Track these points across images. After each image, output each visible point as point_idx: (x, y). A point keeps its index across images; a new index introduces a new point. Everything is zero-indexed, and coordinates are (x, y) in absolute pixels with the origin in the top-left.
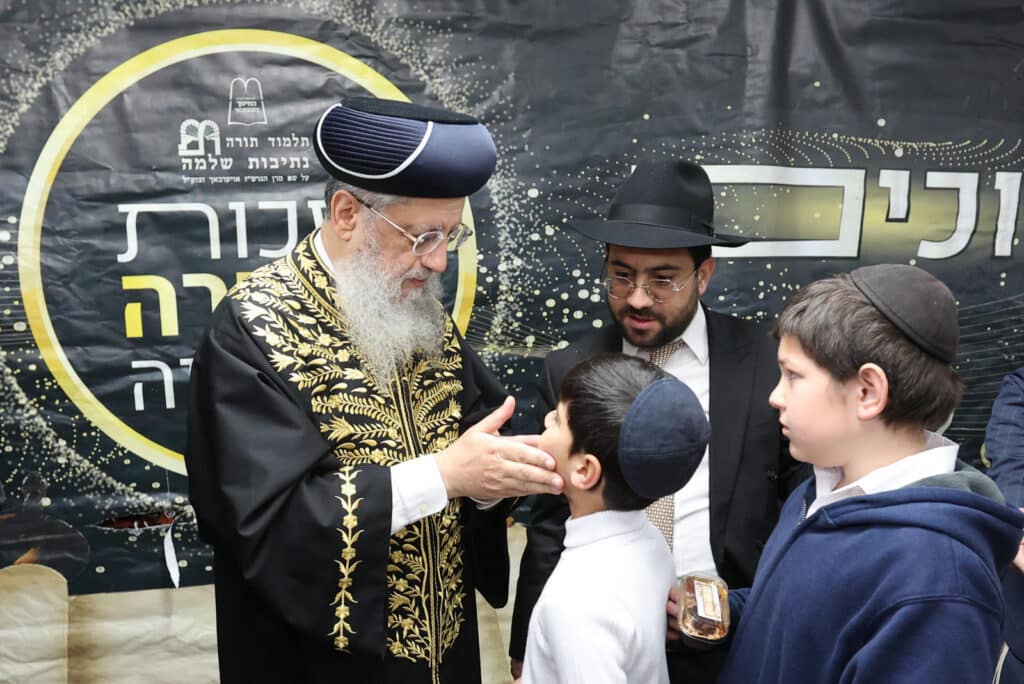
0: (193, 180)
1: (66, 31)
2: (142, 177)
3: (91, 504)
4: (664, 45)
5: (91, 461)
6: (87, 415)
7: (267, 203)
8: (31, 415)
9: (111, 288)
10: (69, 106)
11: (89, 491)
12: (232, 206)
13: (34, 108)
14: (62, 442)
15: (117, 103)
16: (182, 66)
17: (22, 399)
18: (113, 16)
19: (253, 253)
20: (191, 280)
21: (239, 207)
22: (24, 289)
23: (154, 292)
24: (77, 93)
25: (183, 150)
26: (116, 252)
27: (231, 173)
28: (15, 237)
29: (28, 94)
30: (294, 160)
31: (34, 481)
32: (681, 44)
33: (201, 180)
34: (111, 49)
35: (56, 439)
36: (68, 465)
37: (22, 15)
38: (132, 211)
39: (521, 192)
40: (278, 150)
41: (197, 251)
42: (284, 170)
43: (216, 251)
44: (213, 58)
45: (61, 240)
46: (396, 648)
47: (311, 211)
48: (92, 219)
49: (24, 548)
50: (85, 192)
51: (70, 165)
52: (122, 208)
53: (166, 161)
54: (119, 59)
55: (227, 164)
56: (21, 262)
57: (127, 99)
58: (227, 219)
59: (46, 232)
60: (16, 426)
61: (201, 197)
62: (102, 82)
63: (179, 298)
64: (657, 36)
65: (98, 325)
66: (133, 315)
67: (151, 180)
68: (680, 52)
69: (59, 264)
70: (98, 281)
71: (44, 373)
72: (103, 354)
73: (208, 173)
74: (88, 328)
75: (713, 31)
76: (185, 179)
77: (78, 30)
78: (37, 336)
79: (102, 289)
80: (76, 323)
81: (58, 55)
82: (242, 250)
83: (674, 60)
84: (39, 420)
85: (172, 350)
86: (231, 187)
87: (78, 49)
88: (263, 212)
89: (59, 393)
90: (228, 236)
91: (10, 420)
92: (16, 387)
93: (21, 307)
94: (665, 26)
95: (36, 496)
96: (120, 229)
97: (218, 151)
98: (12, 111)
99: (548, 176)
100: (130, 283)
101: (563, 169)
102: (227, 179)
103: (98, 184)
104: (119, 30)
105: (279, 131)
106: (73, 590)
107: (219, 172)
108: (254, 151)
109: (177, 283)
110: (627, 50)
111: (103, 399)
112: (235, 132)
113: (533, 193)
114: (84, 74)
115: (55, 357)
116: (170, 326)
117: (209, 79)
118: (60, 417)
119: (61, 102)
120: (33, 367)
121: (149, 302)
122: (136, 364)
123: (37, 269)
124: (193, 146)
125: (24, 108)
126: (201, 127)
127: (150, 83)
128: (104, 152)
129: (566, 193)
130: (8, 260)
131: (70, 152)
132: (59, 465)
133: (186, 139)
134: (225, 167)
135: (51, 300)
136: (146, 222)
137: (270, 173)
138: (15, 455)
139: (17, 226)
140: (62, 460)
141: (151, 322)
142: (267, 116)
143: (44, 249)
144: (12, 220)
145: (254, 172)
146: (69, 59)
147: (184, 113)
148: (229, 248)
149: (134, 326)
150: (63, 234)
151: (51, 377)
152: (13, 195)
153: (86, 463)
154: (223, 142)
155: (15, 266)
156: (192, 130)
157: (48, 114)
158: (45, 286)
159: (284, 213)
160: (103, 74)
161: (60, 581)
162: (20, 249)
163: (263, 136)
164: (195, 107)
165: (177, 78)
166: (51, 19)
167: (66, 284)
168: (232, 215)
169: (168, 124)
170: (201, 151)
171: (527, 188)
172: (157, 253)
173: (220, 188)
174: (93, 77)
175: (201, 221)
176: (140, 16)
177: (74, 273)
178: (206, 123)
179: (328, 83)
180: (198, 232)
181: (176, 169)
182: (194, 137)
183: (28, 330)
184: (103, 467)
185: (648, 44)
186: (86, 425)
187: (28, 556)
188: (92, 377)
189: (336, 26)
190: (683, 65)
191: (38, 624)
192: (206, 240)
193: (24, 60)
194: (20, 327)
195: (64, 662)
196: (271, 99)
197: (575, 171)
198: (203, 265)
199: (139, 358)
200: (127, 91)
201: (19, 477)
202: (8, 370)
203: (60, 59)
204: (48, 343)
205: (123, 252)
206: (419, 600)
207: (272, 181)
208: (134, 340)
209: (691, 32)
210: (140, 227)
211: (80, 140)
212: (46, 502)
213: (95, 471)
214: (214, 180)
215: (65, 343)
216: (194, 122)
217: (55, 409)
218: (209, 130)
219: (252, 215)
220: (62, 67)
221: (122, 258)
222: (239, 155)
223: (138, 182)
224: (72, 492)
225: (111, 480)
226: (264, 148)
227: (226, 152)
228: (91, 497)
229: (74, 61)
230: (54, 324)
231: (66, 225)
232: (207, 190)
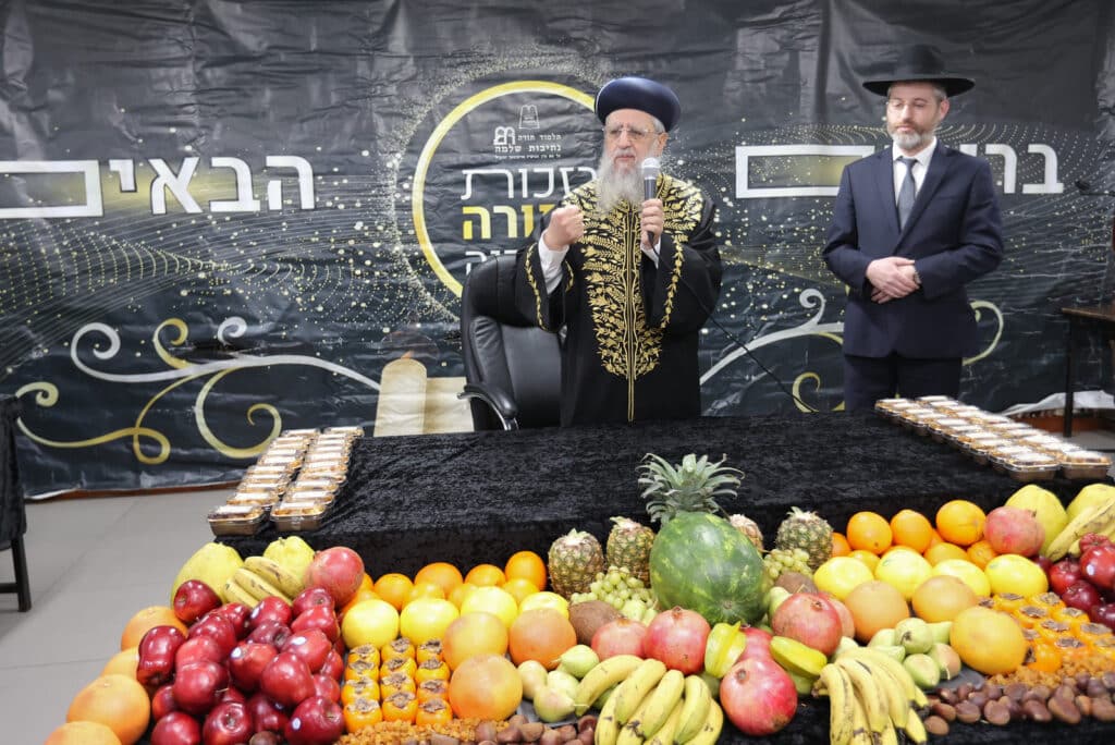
0: (501, 158)
1: (442, 84)
2: (476, 156)
3: (440, 328)
4: (753, 81)
5: (444, 304)
6: (443, 280)
7: (538, 169)
8: (414, 279)
9: (457, 213)
10: (441, 120)
11: (441, 321)
12: (520, 171)
13: (424, 121)
14: (429, 294)
15: (464, 119)
16: (497, 100)
17: (410, 270)
18: (464, 76)
19: (530, 196)
20: (498, 209)
21: (524, 171)
22: (414, 212)
23: (478, 215)
24: (445, 114)
25: (496, 142)
26: (460, 195)
27: (520, 154)
28: (411, 186)
29: (421, 114)
30: (553, 147)
31: (413, 314)
32: (761, 81)
33: (505, 157)
34: (463, 92)
35: (426, 292)
36: (431, 306)
37: (421, 77)
38: (469, 173)
39: (674, 162)
40: (546, 142)
41: (502, 194)
42: (548, 152)
43: (511, 194)
44: (513, 96)
45: (433, 188)
46: (609, 367)
47: (560, 174)
48: (450, 177)
49: (406, 350)
50: (446, 164)
51: (439, 150)
52: (465, 172)
53: (488, 148)
54: (465, 97)
55: (518, 149)
56: (414, 199)
57: (469, 117)
58: (518, 177)
59: (426, 184)
60: (406, 285)
61: (505, 165)
62: (457, 109)
63: (491, 219)
64: (748, 77)
65: (450, 232)
66: (468, 228)
67: (479, 158)
68: (762, 85)
69: (433, 200)
70: (450, 209)
71: (422, 257)
72: (450, 248)
73: (508, 154)
74: (446, 234)
75: (780, 73)
76: (497, 157)
77: (447, 83)
78: (419, 237)
79: (451, 214)
80: (440, 231)
81: (437, 96)
82: (525, 194)
83: (759, 89)
84: (418, 282)
85: (486, 246)
86: (521, 160)
87: (446, 93)
88: (537, 174)
89: (429, 268)
90: (518, 186)
91: (404, 281)
92: (408, 263)
93: (412, 222)
94: (752, 71)
95: (413, 322)
96: (463, 183)
97: (514, 142)
98: (413, 123)
99: (689, 153)
100: (467, 210)
101: (696, 149)
102: (518, 157)
103: (453, 160)
104: (467, 83)
105: (546, 132)
106: (430, 375)
107: (514, 153)
108: (532, 143)
109: (491, 211)
110: (731, 84)
111: (451, 272)
112: (523, 133)
113: (681, 162)
114: (449, 104)
115: (428, 248)
116: (486, 233)
117: (511, 106)
118: (429, 281)
119: (437, 119)
120: (416, 254)
121: (476, 220)
122: (468, 253)
123: (421, 202)
124: (501, 140)
125: (419, 122)
126: (506, 130)
127: (482, 109)
128: (455, 143)
129: (699, 162)
130: (407, 198)
131: (440, 144)
132: (426, 306)
133: (498, 137)
134: (517, 150)
135: (428, 220)
136: (476, 179)
137: (540, 153)
138: (405, 300)
139: (412, 181)
140: (428, 303)
141: (477, 231)
142: (539, 124)
143: (425, 192)
144: (410, 178)
145: (532, 153)
146: (441, 98)
147: (498, 123)
148: (518, 192)
149: (468, 233)
150: (434, 185)
151: (425, 259)
152: (411, 165)
153: (440, 306)
154: (517, 138)
155: (410, 201)
156: (501, 132)
157: (431, 123)
158: (425, 211)
159: (547, 175)
160: (457, 105)
161: (423, 369)
162: (414, 193)
163: (537, 134)
164: (503, 120)
165: (495, 106)
166: (434, 78)
167: (435, 211)
168: (520, 175)
169: (489, 129)
170: (505, 143)
171: (678, 159)
172: (481, 195)
173: (515, 162)
174: (453, 106)
175: (505, 179)
176: (477, 76)
177: (439, 205)
178: (509, 128)
179: (572, 107)
180: (503, 184)
181: (492, 152)
182: (502, 136)
183: (415, 234)
184: (448, 308)
185: (743, 82)
186: (441, 285)
187: (408, 354)
188: (445, 260)
189: (576, 78)
190: (764, 91)
191: (412, 393)
192: (506, 188)
193: (420, 98)
194: (411, 232)
195: (422, 415)
196: (542, 115)
197: (704, 150)
198: (504, 201)
199: (469, 250)
200: (470, 113)
201: (405, 312)
202: (404, 255)
203: (438, 98)
204: (424, 240)
205: (464, 194)
206: (621, 343)
207: (541, 158)
208: (468, 241)
209: (768, 73)
210: (473, 181)
211: (445, 138)
212: (418, 325)
213: (445, 310)
214: (511, 157)
215: (433, 242)
216: (501, 128)
217: (426, 275)
218: (509, 132)
219: (530, 175)
220: (438, 102)
221: (463, 198)
222: (525, 144)
223: (474, 159)
224: (432, 321)
225: (452, 315)
226: (537, 141)
227: (518, 143)
228: (441, 324)
229: (444, 99)
230: (428, 231)
231: (436, 181)
232: (509, 162)
